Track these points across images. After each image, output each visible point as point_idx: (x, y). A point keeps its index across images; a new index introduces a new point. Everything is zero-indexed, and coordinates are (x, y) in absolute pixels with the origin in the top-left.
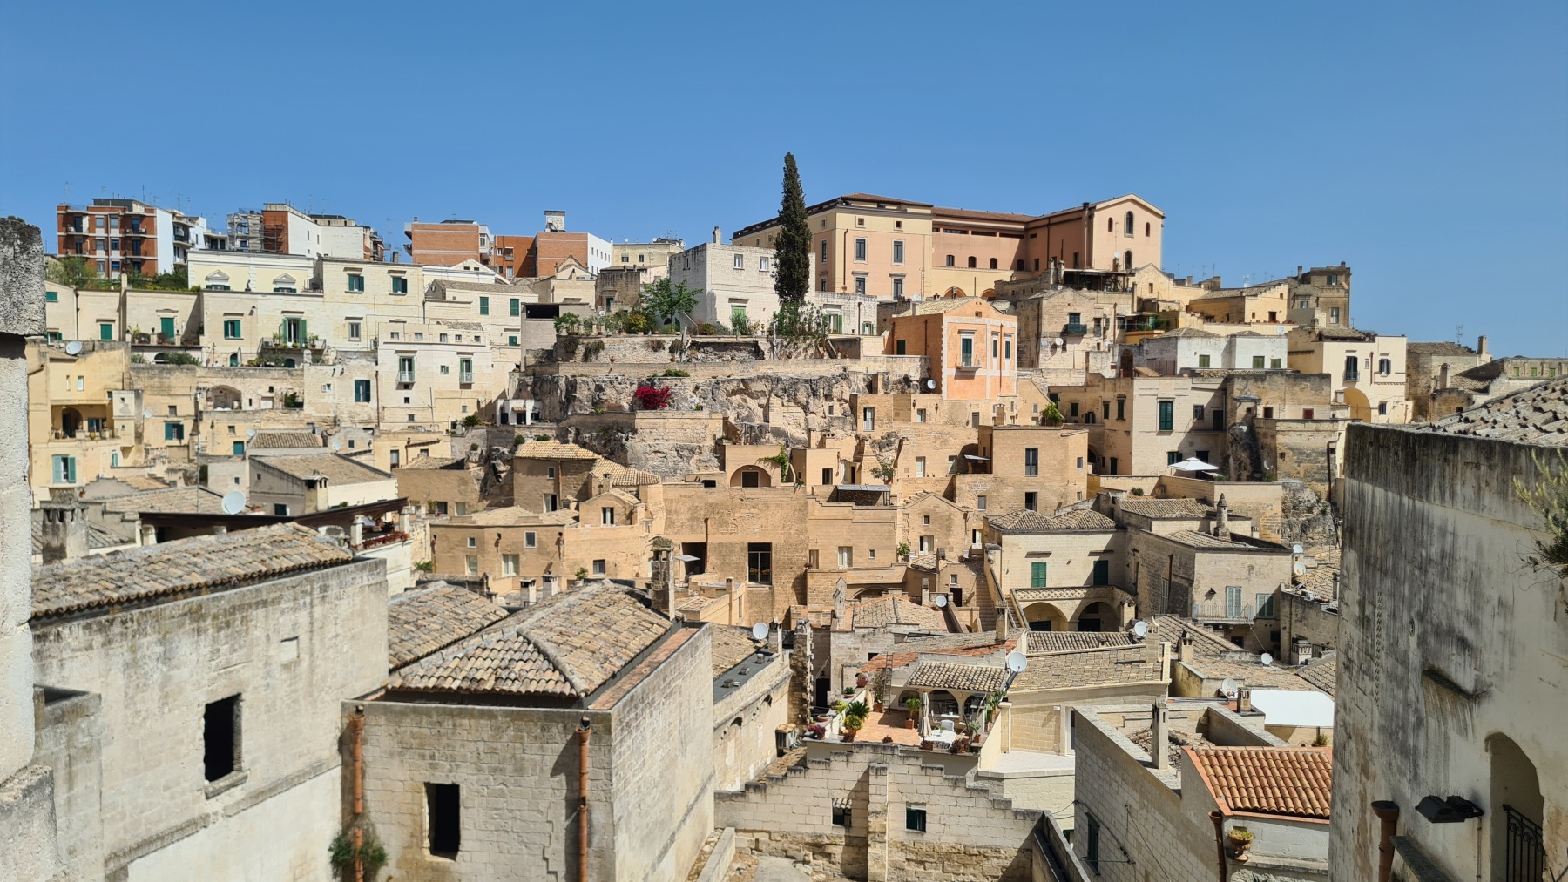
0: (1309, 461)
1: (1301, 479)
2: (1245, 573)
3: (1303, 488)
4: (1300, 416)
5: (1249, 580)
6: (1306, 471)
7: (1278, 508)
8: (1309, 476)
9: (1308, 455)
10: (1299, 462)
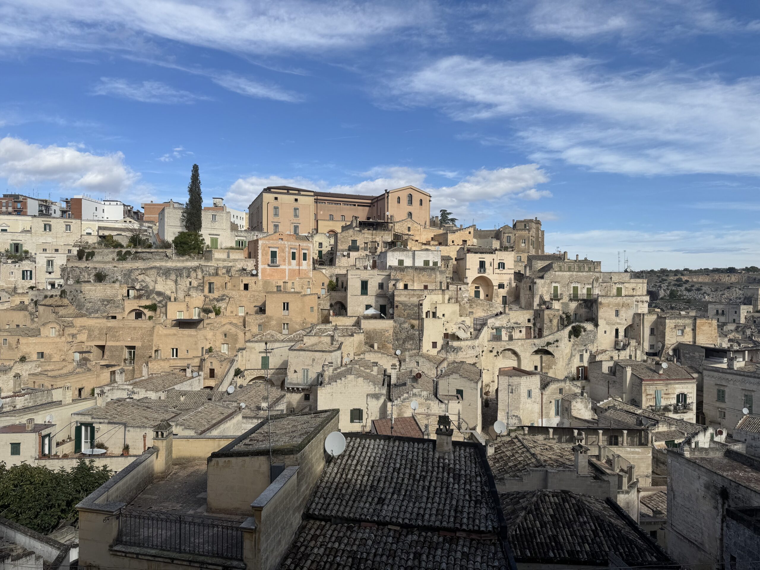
0: (410, 310)
1: (405, 318)
2: (311, 362)
3: (404, 322)
4: (423, 288)
5: (312, 366)
6: (408, 314)
7: (391, 332)
8: (409, 317)
9: (409, 307)
10: (405, 310)
